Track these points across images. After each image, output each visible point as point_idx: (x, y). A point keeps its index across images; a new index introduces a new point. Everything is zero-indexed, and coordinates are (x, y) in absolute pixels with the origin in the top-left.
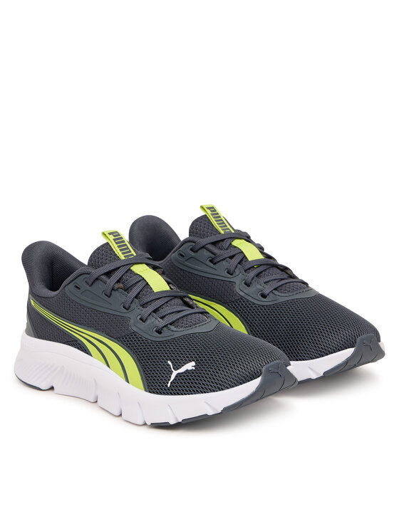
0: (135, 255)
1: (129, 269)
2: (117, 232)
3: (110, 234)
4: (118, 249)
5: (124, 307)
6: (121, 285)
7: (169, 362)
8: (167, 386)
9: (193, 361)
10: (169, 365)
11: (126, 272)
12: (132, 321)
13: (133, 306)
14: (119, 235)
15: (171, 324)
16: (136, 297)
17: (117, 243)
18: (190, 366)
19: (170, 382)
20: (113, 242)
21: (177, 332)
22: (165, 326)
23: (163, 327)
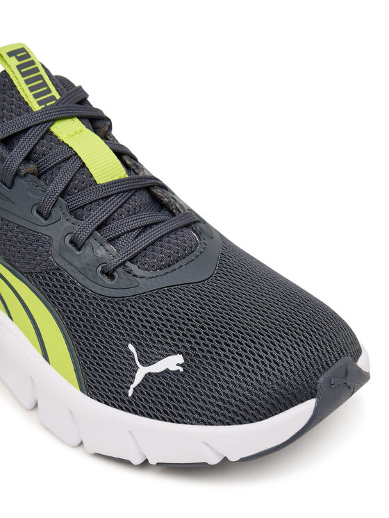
0: (58, 97)
1: (48, 130)
2: (23, 50)
3: (10, 54)
4: (26, 87)
5: (38, 212)
6: (32, 167)
7: (131, 347)
8: (126, 394)
9: (180, 353)
10: (130, 353)
11: (42, 138)
12: (55, 244)
13: (57, 212)
14: (28, 56)
15: (131, 260)
16: (62, 195)
17: (23, 75)
18: (173, 362)
19: (132, 387)
20: (16, 71)
21: (145, 280)
22: (120, 265)
23: (117, 267)
